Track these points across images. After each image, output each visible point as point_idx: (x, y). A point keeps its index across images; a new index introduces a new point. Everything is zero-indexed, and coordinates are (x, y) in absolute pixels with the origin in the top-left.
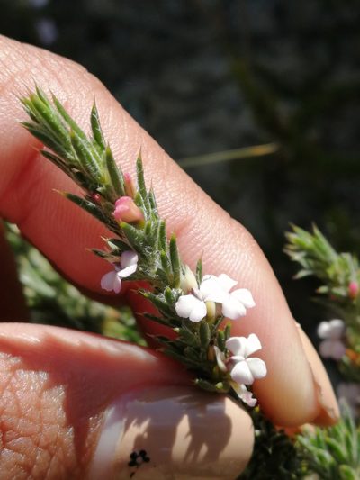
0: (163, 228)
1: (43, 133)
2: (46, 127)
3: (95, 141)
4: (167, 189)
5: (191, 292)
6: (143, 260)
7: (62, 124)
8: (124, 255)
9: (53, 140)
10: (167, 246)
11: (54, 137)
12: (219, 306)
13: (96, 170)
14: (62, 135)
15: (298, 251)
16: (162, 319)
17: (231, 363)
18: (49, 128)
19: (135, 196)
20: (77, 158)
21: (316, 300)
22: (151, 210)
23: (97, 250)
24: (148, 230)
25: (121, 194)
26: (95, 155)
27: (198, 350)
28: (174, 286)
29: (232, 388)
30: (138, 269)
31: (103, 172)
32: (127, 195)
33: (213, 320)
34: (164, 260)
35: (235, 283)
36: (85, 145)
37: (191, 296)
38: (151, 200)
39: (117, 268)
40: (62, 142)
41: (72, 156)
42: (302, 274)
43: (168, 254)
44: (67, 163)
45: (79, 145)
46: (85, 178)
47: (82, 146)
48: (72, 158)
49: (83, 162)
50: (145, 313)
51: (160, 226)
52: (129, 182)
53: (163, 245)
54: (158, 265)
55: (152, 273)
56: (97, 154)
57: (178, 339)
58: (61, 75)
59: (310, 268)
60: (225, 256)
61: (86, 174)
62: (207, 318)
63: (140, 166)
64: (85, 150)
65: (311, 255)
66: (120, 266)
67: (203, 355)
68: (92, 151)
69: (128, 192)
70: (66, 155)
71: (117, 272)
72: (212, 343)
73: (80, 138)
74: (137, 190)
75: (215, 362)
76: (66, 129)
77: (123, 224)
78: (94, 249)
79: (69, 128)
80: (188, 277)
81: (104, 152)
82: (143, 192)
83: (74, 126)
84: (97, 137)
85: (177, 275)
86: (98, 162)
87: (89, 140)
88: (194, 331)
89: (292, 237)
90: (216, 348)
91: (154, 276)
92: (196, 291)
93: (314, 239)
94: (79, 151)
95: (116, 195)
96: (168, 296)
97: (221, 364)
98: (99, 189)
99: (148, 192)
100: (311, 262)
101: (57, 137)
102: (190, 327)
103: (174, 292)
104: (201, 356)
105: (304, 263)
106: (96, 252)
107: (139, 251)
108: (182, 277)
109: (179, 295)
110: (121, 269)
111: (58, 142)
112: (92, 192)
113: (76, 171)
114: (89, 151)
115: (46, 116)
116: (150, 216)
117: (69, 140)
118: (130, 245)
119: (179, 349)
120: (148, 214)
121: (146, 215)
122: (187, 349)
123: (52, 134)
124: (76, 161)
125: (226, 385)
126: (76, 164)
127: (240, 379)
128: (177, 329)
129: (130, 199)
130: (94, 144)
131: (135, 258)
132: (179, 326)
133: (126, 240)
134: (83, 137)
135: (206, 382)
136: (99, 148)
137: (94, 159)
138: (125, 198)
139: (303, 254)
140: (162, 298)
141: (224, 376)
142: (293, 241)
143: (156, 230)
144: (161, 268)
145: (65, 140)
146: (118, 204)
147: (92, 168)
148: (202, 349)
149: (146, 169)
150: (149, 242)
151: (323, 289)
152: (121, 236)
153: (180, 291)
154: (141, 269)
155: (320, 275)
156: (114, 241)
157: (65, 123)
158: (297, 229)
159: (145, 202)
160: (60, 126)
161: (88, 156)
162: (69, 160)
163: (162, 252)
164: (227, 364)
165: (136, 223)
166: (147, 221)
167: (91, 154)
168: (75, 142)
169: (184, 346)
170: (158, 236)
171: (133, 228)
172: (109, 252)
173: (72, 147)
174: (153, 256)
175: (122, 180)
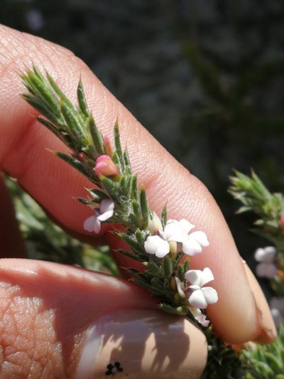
0: (135, 181)
1: (38, 103)
2: (41, 98)
3: (80, 110)
4: (139, 151)
5: (157, 233)
6: (118, 208)
7: (54, 96)
8: (103, 202)
9: (46, 108)
10: (138, 195)
11: (47, 106)
12: (180, 245)
13: (81, 133)
14: (54, 105)
15: (239, 191)
16: (134, 255)
17: (189, 291)
18: (43, 99)
19: (112, 155)
20: (66, 124)
21: (253, 230)
22: (125, 166)
23: (81, 198)
24: (123, 182)
25: (101, 153)
26: (80, 121)
27: (162, 280)
28: (143, 228)
29: (189, 311)
30: (114, 214)
31: (87, 135)
32: (106, 154)
33: (175, 256)
34: (135, 207)
35: (193, 226)
36: (72, 113)
37: (157, 237)
38: (125, 159)
39: (97, 213)
40: (53, 110)
41: (62, 121)
42: (242, 210)
43: (138, 202)
44: (57, 128)
45: (67, 112)
46: (72, 139)
47: (70, 114)
48: (62, 123)
49: (71, 126)
50: (120, 249)
51: (132, 179)
52: (107, 144)
53: (134, 195)
54: (130, 211)
55: (126, 217)
56: (82, 120)
57: (146, 271)
58: (53, 58)
59: (249, 205)
60: (185, 205)
61: (73, 137)
62: (170, 254)
63: (116, 130)
64: (72, 117)
65: (249, 195)
66: (100, 212)
67: (167, 284)
68: (78, 118)
69: (107, 151)
70: (57, 121)
71: (97, 216)
72: (174, 275)
73: (68, 108)
74: (114, 150)
75: (176, 290)
76: (57, 100)
77: (102, 178)
78: (79, 198)
79: (59, 99)
80: (155, 221)
81: (88, 119)
82: (119, 152)
83: (63, 98)
84: (82, 107)
85: (145, 219)
86: (83, 127)
87: (76, 109)
88: (159, 265)
89: (235, 180)
90: (177, 279)
91: (127, 220)
92: (161, 232)
93: (252, 181)
94: (68, 118)
95: (97, 154)
96: (138, 236)
97: (181, 292)
98: (84, 149)
99: (123, 152)
100: (250, 200)
101: (50, 106)
102: (155, 262)
103: (143, 233)
104: (164, 285)
105: (244, 200)
106: (80, 200)
107: (115, 199)
108: (150, 221)
109: (147, 236)
110: (101, 214)
111: (51, 110)
112: (77, 151)
113: (66, 134)
114: (76, 118)
115: (41, 90)
116: (125, 171)
117: (59, 108)
118: (108, 194)
119: (147, 279)
120: (123, 170)
121: (121, 170)
122: (152, 280)
123: (46, 104)
124: (65, 126)
125: (184, 309)
126: (64, 128)
127: (196, 304)
128: (146, 263)
129: (108, 157)
130: (80, 113)
131: (112, 206)
132: (147, 261)
133: (105, 191)
134: (71, 106)
135: (168, 306)
136: (84, 115)
137: (79, 125)
138: (104, 156)
139: (244, 194)
140: (134, 238)
141: (183, 302)
142: (235, 183)
143: (129, 183)
144: (133, 213)
145: (56, 108)
146: (99, 161)
147: (77, 132)
148: (166, 280)
149: (121, 133)
150: (123, 192)
151: (260, 222)
152: (100, 187)
153: (148, 232)
154: (116, 214)
155: (257, 211)
156: (95, 191)
157: (56, 94)
158: (239, 174)
159: (121, 160)
160: (52, 97)
161: (75, 122)
162: (59, 125)
163: (134, 201)
164: (185, 292)
165: (113, 177)
166: (122, 175)
167: (77, 120)
168: (64, 110)
169: (151, 277)
170: (131, 187)
171: (110, 181)
172: (91, 200)
173: (61, 115)
174: (127, 204)
175: (102, 142)
